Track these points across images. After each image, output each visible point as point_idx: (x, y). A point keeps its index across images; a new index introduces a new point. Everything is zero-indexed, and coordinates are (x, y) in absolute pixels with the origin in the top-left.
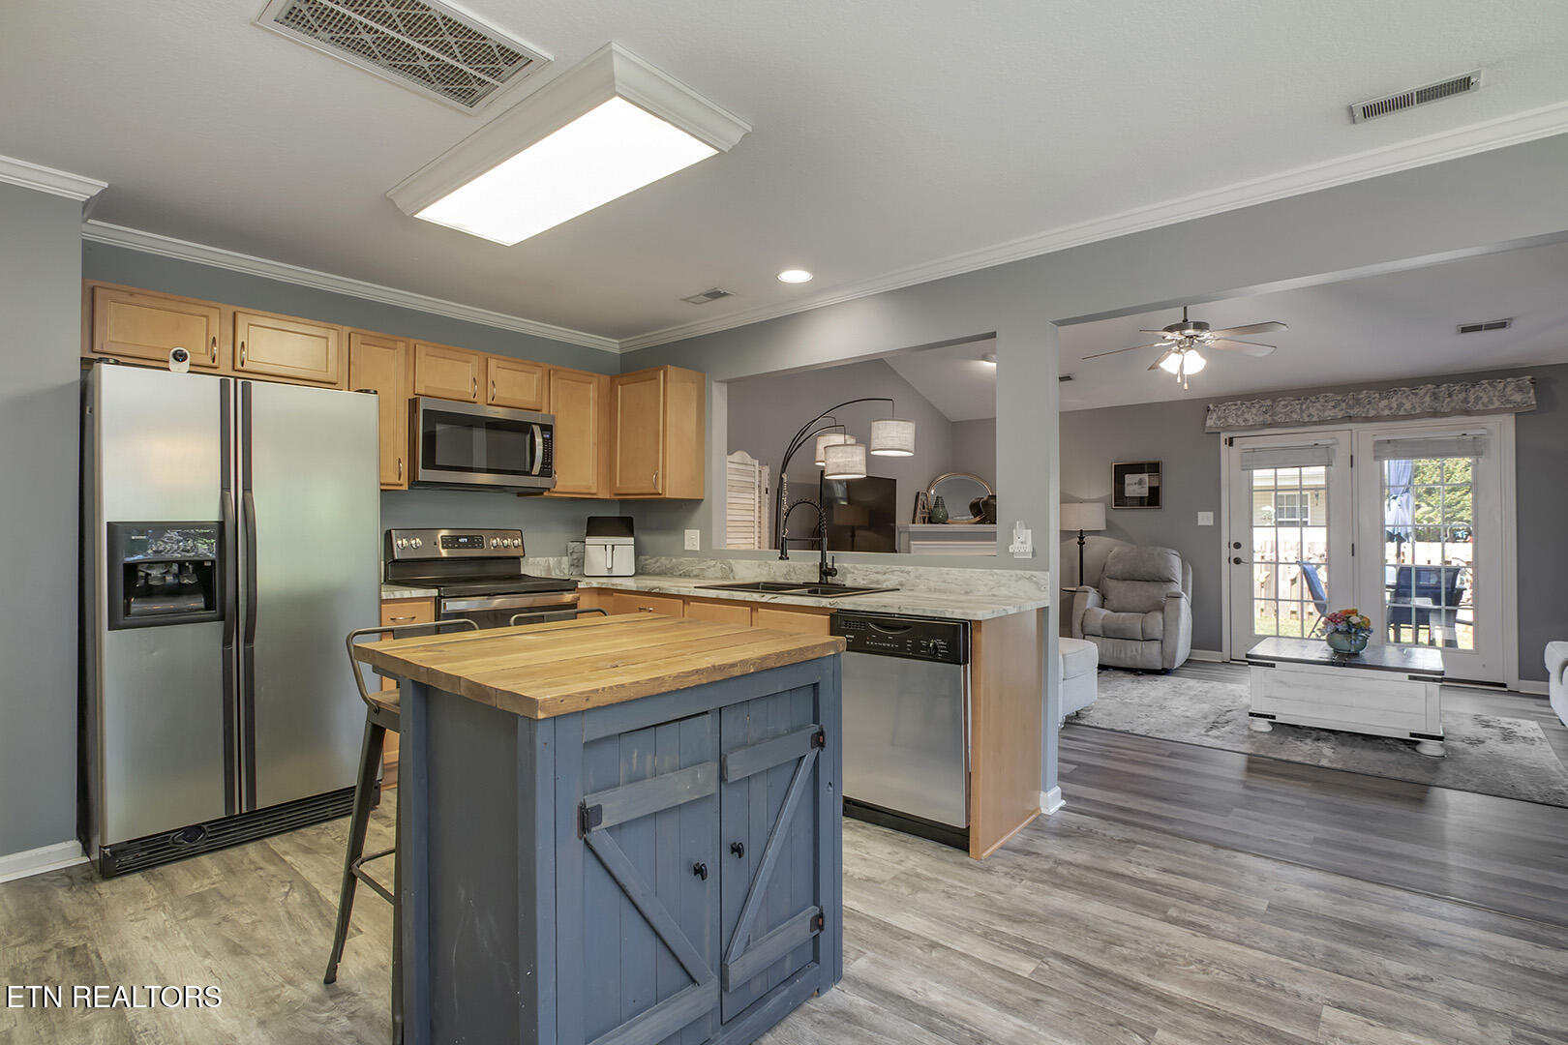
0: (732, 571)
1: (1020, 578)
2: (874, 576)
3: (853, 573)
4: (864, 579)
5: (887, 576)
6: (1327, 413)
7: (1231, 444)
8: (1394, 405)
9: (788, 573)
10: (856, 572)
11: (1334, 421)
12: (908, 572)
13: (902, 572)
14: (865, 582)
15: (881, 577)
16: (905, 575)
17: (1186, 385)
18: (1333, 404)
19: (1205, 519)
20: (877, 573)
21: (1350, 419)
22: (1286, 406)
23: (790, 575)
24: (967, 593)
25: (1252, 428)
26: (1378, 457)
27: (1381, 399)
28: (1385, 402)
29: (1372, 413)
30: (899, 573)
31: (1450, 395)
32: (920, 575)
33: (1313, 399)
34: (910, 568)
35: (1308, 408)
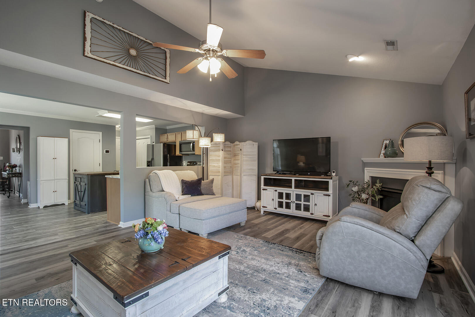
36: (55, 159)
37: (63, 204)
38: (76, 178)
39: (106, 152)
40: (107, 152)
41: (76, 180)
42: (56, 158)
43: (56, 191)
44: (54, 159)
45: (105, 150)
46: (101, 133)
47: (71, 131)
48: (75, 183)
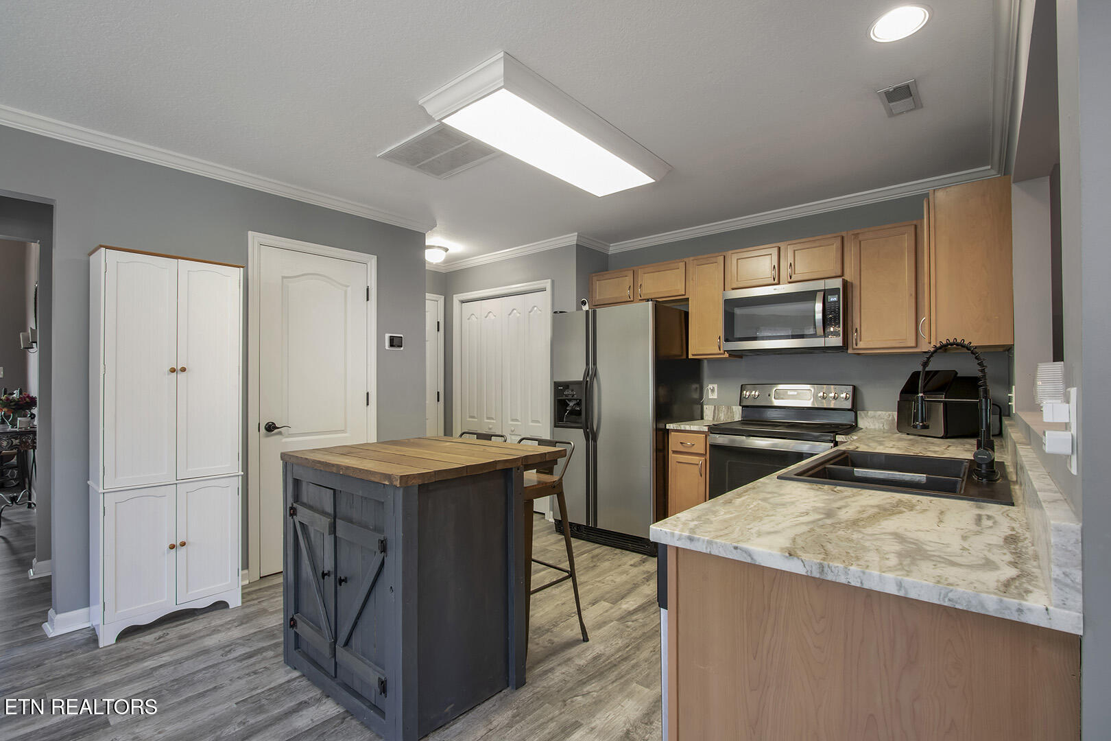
36: (181, 376)
37: (221, 605)
38: (297, 483)
39: (392, 345)
40: (395, 342)
41: (297, 498)
42: (183, 370)
43: (183, 544)
44: (173, 370)
45: (387, 336)
46: (373, 261)
47: (254, 238)
48: (293, 512)
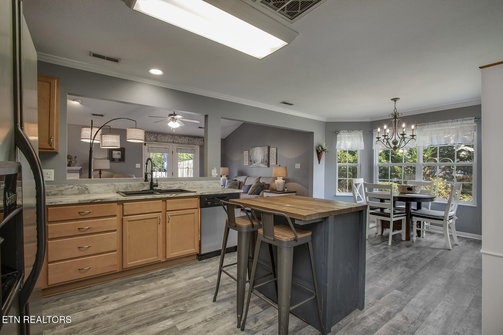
0: (87, 189)
1: (215, 183)
2: (169, 186)
3: (160, 185)
4: (165, 187)
5: (174, 185)
6: (169, 140)
7: (145, 145)
8: (182, 141)
9: (127, 187)
10: (161, 184)
11: (171, 142)
12: (182, 183)
13: (180, 183)
14: (165, 188)
15: (172, 186)
16: (181, 184)
17: (174, 131)
18: (170, 138)
19: (138, 166)
20: (170, 184)
21: (173, 142)
22: (160, 137)
23: (127, 188)
24: (201, 188)
25: (152, 141)
26: (177, 152)
27: (179, 139)
28: (180, 139)
29: (177, 142)
30: (179, 184)
31: (191, 140)
32: (187, 184)
33: (166, 136)
34: (182, 182)
35: (165, 138)
